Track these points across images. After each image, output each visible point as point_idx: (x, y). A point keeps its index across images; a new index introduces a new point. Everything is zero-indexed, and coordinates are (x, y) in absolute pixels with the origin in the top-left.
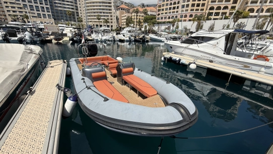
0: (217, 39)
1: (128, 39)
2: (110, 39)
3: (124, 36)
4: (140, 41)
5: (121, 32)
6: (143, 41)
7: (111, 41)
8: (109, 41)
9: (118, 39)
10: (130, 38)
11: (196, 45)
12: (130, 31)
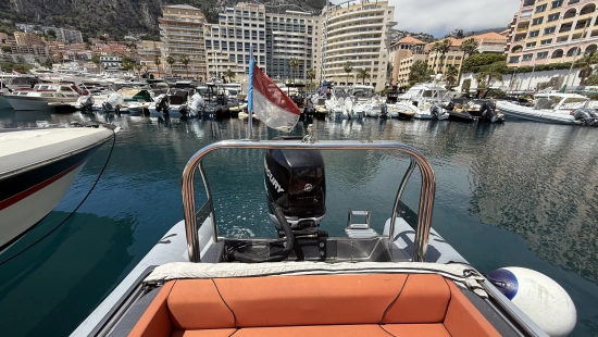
1: (428, 112)
2: (373, 113)
3: (415, 104)
4: (471, 121)
5: (400, 97)
7: (376, 117)
8: (369, 116)
9: (395, 114)
10: (434, 111)
12: (428, 94)
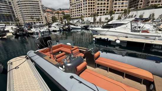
0: (126, 24)
1: (58, 29)
2: (47, 31)
3: (55, 28)
4: (67, 30)
5: (52, 26)
6: (69, 30)
7: (48, 32)
8: (46, 32)
9: (52, 30)
10: (60, 29)
11: (114, 28)
12: (57, 25)
